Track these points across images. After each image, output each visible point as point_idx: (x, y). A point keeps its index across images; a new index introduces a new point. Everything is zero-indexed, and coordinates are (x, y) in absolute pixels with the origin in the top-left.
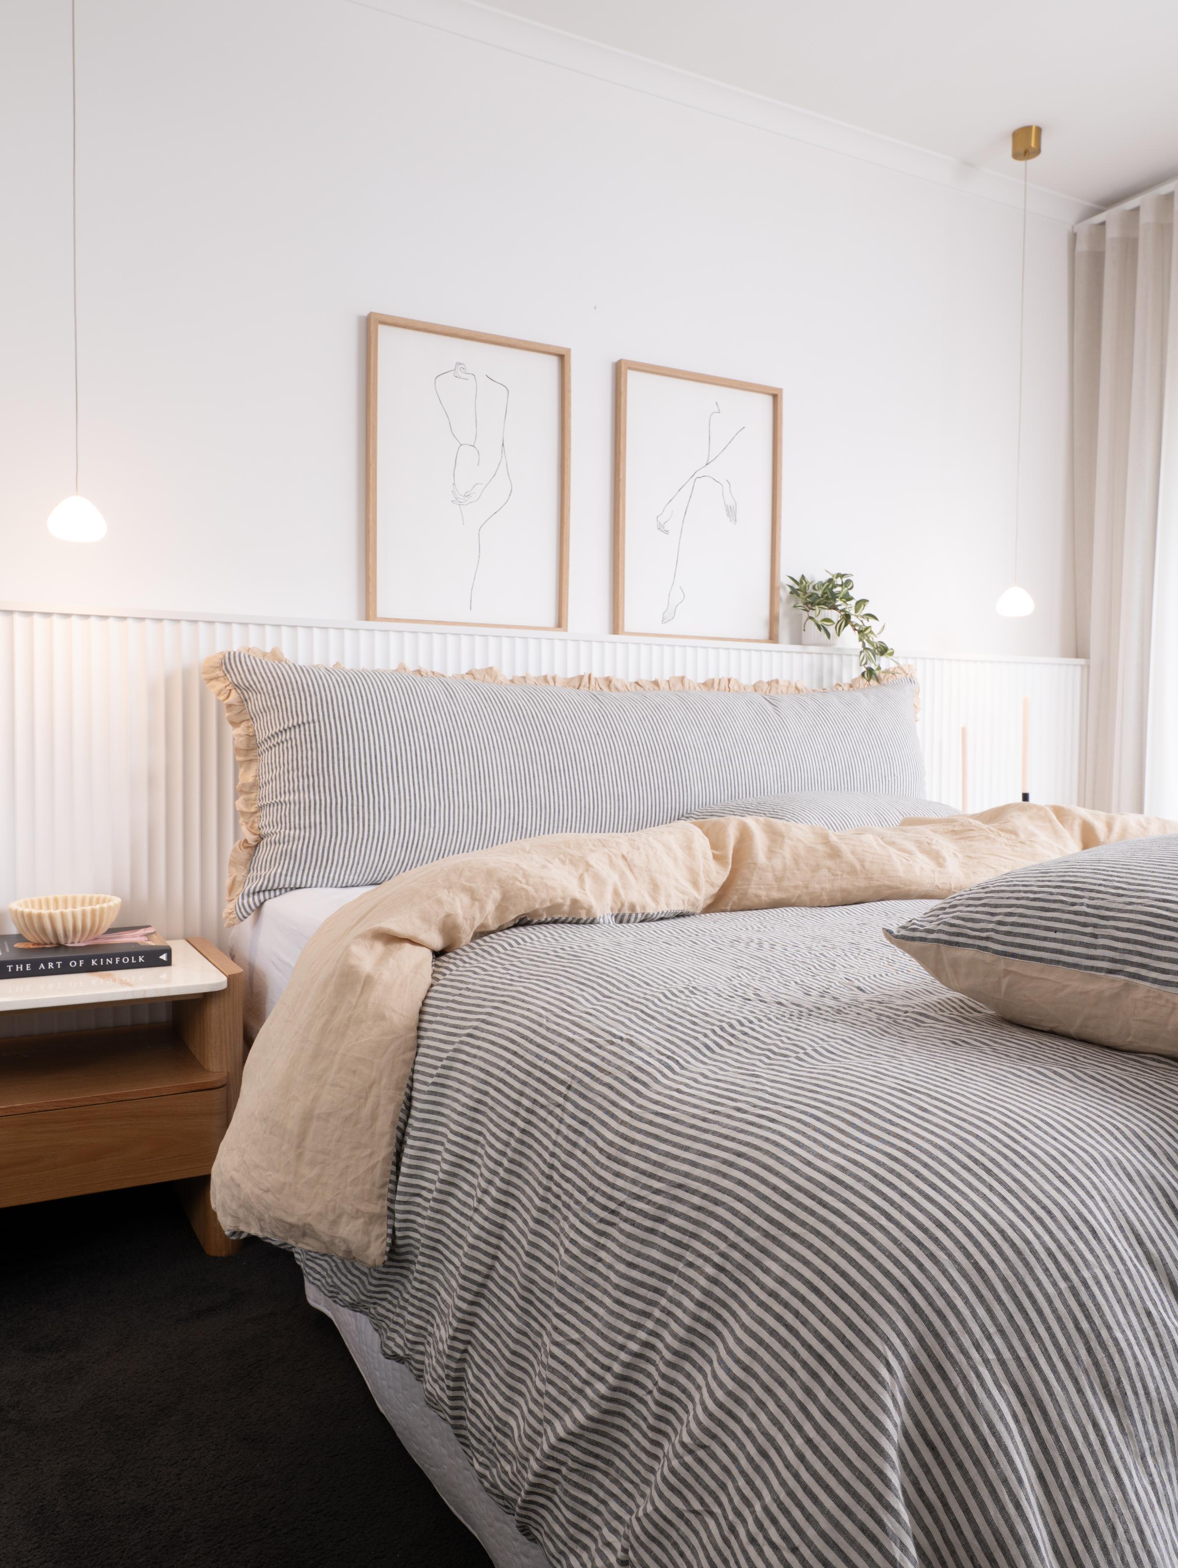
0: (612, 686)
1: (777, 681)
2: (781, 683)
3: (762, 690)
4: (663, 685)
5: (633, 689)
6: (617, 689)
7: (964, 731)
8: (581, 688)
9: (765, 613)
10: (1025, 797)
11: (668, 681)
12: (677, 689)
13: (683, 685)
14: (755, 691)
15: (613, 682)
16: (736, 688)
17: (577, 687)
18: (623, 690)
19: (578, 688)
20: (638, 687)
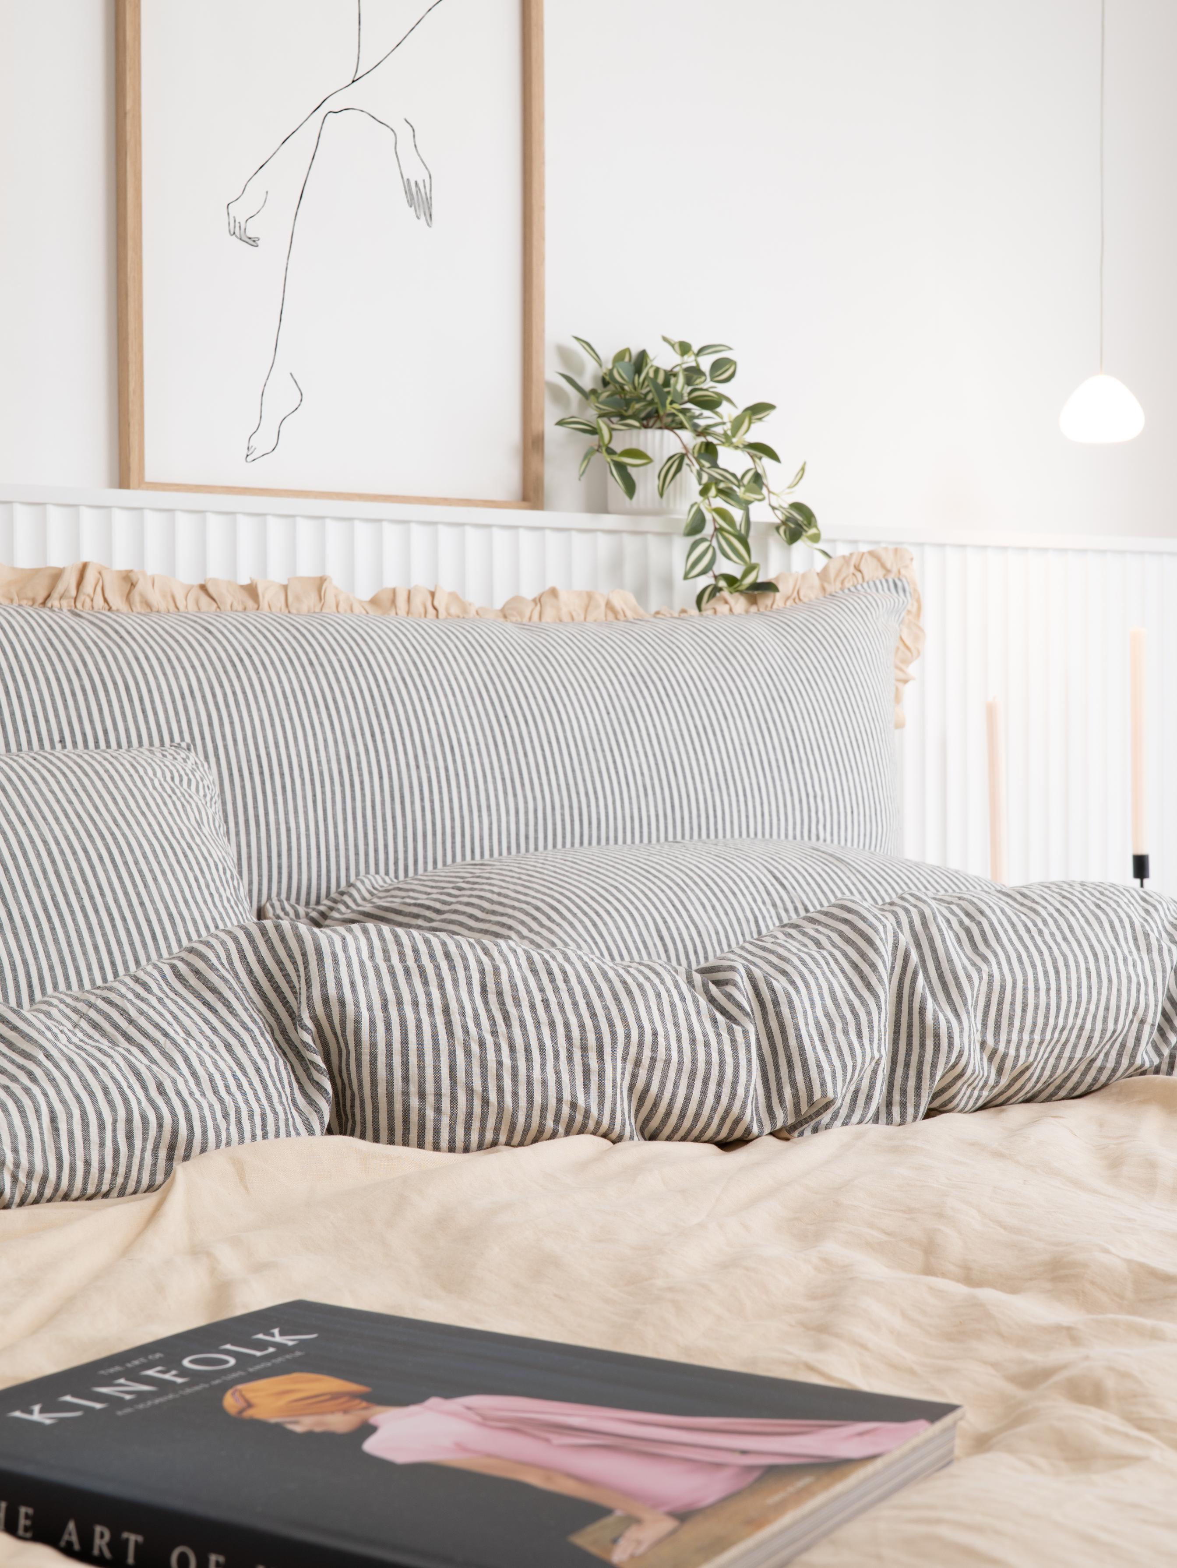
0: (136, 598)
1: (554, 592)
2: (563, 595)
3: (521, 614)
4: (269, 596)
5: (192, 607)
6: (148, 605)
7: (991, 712)
8: (54, 602)
9: (513, 433)
10: (1141, 867)
11: (285, 588)
12: (304, 608)
13: (320, 597)
14: (505, 617)
15: (139, 587)
16: (454, 610)
17: (40, 600)
18: (163, 607)
19: (44, 603)
20: (204, 600)
